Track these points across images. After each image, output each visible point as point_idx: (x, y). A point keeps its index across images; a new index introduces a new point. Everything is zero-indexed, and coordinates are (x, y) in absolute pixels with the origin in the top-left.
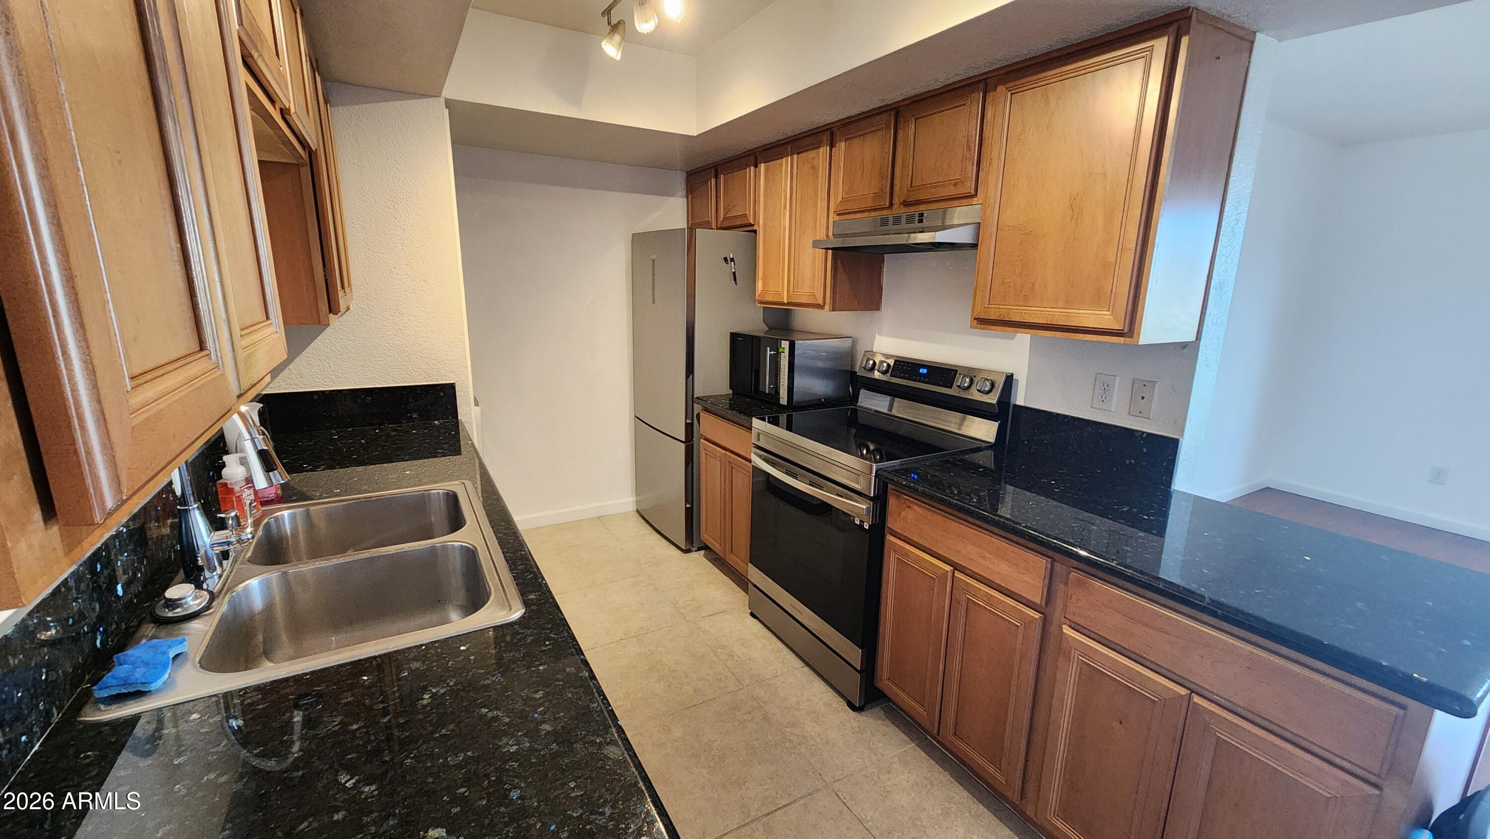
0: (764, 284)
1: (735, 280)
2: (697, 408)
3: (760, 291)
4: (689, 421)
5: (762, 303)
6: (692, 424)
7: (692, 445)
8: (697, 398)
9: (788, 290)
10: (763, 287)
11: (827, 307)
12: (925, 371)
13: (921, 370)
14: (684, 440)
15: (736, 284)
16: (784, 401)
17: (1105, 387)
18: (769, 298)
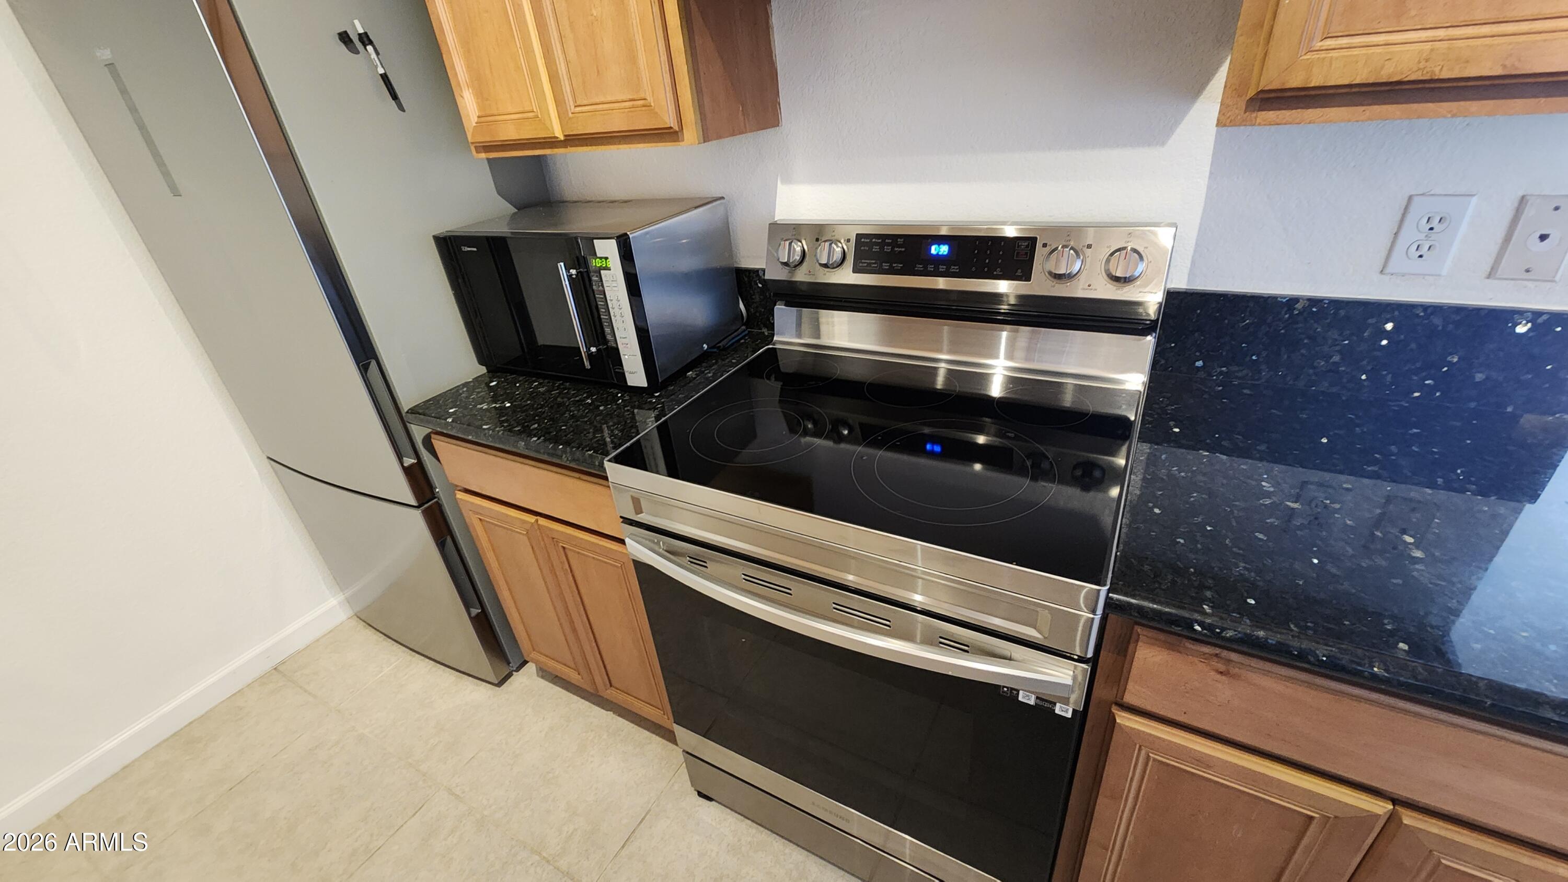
0: (481, 96)
1: (395, 97)
2: (419, 432)
3: (474, 119)
4: (409, 461)
5: (487, 148)
6: (420, 463)
7: (439, 506)
8: (412, 411)
9: (559, 102)
10: (481, 107)
11: (691, 133)
12: (944, 249)
13: (934, 250)
14: (414, 503)
15: (401, 108)
16: (636, 375)
17: (1435, 223)
18: (510, 133)
